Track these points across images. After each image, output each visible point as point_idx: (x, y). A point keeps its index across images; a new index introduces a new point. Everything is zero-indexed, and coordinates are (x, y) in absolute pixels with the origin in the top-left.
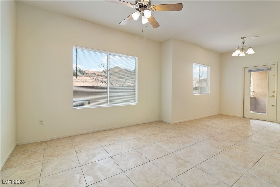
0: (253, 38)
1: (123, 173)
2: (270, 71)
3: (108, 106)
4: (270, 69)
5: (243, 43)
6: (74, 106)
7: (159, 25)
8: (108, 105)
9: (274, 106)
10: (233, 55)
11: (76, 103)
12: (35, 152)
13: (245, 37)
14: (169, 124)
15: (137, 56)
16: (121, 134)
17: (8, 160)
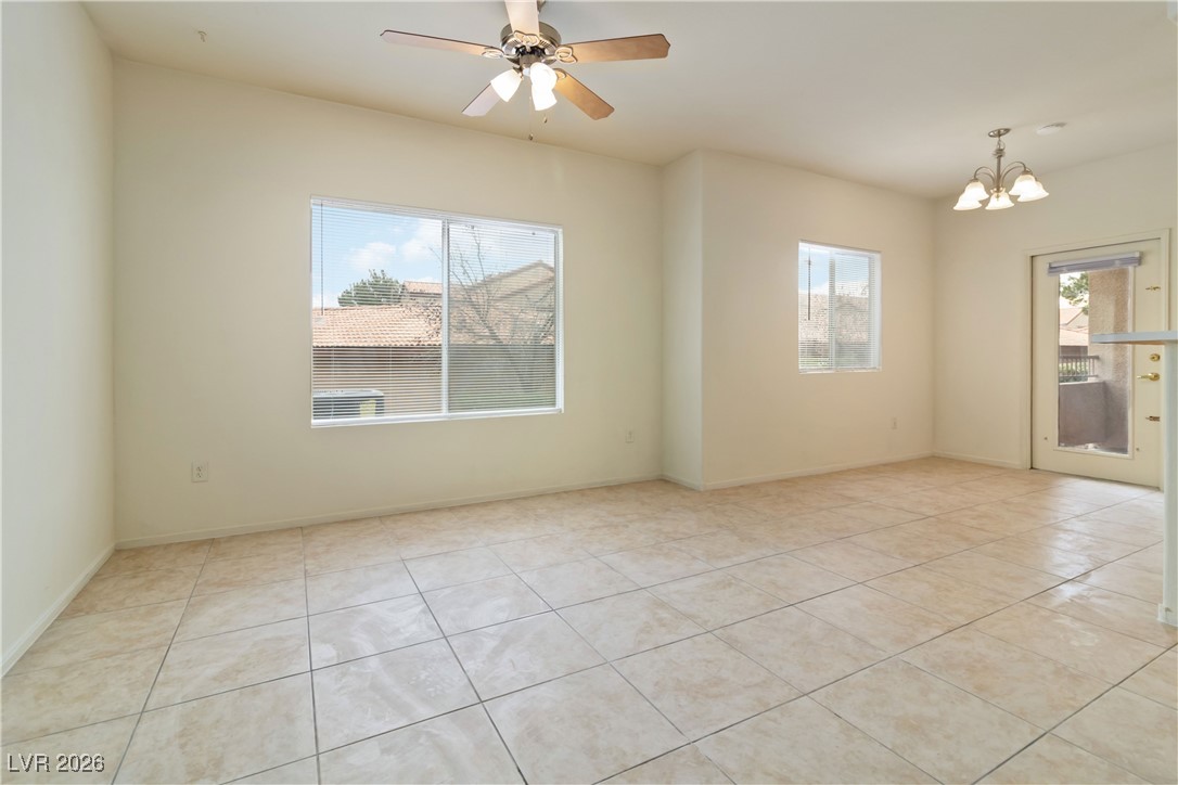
0: (1041, 131)
1: (444, 640)
2: (1139, 269)
3: (445, 417)
4: (1139, 261)
5: (1000, 153)
6: (316, 416)
7: (612, 109)
8: (444, 413)
9: (1156, 419)
10: (957, 208)
11: (323, 407)
12: (172, 571)
13: (1007, 131)
14: (692, 489)
15: (558, 225)
16: (485, 522)
17: (83, 592)
